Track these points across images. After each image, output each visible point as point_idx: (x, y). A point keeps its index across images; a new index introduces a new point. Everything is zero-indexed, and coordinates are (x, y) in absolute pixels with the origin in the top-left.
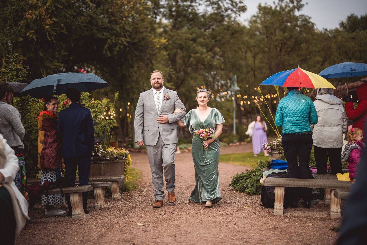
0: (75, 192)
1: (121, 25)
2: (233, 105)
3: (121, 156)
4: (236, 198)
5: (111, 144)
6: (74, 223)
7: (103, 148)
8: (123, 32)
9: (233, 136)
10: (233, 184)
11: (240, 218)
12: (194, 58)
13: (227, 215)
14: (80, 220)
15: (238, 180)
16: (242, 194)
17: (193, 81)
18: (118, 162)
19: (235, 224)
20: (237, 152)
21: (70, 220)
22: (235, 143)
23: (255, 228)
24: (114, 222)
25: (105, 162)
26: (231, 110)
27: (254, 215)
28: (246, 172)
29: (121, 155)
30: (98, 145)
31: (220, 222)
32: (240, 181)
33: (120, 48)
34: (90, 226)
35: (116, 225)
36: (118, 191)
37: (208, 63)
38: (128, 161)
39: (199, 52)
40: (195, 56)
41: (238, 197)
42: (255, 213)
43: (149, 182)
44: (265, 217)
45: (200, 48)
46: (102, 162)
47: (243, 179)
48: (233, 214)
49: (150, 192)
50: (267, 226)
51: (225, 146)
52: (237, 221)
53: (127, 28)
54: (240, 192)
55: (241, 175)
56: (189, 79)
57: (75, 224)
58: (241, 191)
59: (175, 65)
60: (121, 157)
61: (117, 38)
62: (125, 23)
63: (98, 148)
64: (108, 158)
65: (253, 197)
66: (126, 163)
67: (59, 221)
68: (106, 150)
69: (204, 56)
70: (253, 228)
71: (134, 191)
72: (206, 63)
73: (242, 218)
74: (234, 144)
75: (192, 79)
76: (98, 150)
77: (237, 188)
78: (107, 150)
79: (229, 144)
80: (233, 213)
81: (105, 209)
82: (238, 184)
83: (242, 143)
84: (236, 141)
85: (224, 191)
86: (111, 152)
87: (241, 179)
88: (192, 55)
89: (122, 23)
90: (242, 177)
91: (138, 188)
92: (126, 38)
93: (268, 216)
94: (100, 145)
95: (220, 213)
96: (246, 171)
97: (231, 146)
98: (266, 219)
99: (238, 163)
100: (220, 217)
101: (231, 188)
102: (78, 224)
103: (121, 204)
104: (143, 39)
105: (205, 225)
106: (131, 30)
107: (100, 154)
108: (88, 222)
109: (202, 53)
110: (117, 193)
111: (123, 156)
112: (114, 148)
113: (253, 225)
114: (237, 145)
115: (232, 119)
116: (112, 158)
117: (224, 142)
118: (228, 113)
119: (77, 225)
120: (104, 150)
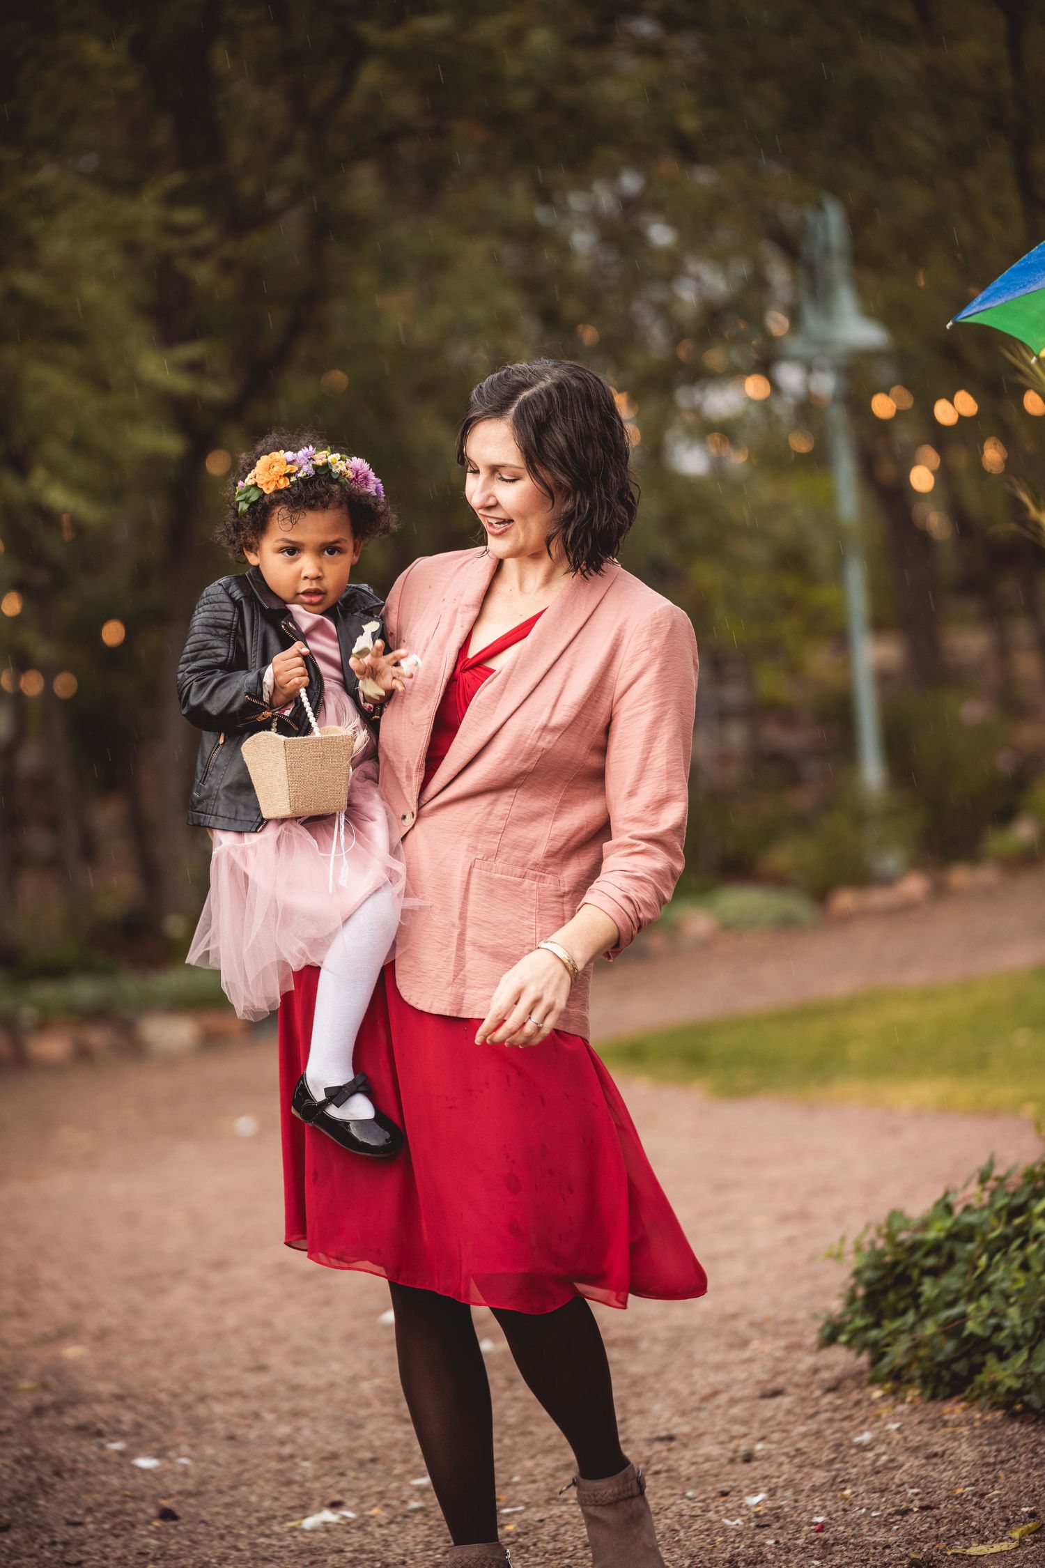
2: (830, 499)
4: (892, 1465)
9: (860, 819)
10: (859, 1322)
12: (398, 60)
15: (902, 1279)
16: (954, 1410)
20: (917, 976)
22: (887, 881)
26: (822, 553)
28: (973, 1193)
32: (928, 1288)
37: (545, 101)
40: (398, 38)
41: (914, 1450)
43: (33, 1369)
47: (951, 1260)
49: (46, 1470)
51: (786, 924)
54: (933, 1397)
55: (925, 1225)
56: (364, 278)
58: (938, 1380)
72: (521, 99)
74: (878, 898)
75: (390, 273)
77: (898, 1353)
79: (821, 895)
82: (910, 1317)
83: (960, 876)
84: (891, 861)
85: (775, 1392)
87: (931, 1261)
90: (936, 1248)
96: (974, 1188)
97: (846, 919)
99: (925, 1091)
101: (841, 1358)
114: (908, 907)
115: (841, 640)
117: (778, 881)
118: (790, 585)
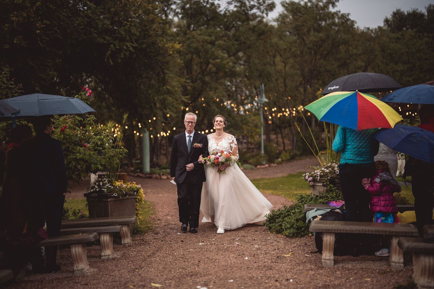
0: (78, 243)
1: (127, 27)
2: (260, 120)
3: (131, 191)
4: (273, 243)
5: (118, 177)
6: (77, 281)
7: (109, 182)
8: (129, 36)
9: (261, 157)
10: (268, 223)
11: (282, 272)
12: (213, 64)
13: (266, 268)
14: (84, 276)
15: (273, 218)
16: (280, 235)
17: (213, 92)
18: (128, 199)
19: (277, 281)
20: (267, 177)
21: (72, 277)
22: (264, 165)
23: (301, 286)
24: (127, 280)
25: (112, 199)
26: (259, 126)
27: (299, 268)
29: (132, 189)
30: (103, 178)
31: (257, 278)
32: (277, 220)
33: (125, 55)
34: (97, 286)
35: (129, 284)
36: (129, 234)
37: (230, 70)
38: (140, 197)
39: (219, 57)
40: (214, 62)
41: (275, 241)
42: (299, 265)
43: (164, 220)
44: (312, 270)
45: (220, 53)
46: (109, 200)
47: (280, 216)
48: (272, 266)
49: (167, 233)
50: (315, 283)
51: (252, 169)
52: (278, 276)
53: (134, 30)
54: (277, 234)
55: (277, 212)
56: (208, 89)
57: (78, 283)
58: (278, 231)
59: (191, 73)
60: (132, 193)
61: (122, 43)
62: (131, 25)
63: (103, 182)
64: (116, 195)
65: (293, 240)
66: (137, 200)
67: (58, 279)
68: (112, 185)
69: (225, 62)
70: (298, 286)
71: (147, 233)
72: (228, 70)
73: (284, 272)
74: (262, 167)
75: (211, 89)
76: (104, 185)
78: (114, 184)
79: (256, 166)
80: (272, 264)
81: (114, 259)
82: (274, 224)
83: (272, 165)
84: (264, 163)
85: (257, 231)
86: (119, 187)
87: (277, 217)
88: (211, 61)
89: (127, 25)
90: (278, 215)
91: (152, 229)
92: (133, 43)
93: (316, 269)
94: (106, 178)
95: (255, 265)
96: (283, 208)
97: (259, 169)
98: (313, 273)
100: (256, 271)
101: (265, 228)
102: (82, 283)
103: (133, 253)
104: (153, 43)
105: (240, 282)
106: (138, 34)
107: (105, 190)
108: (94, 280)
109: (223, 59)
110: (128, 237)
111: (134, 192)
112: (122, 182)
113: (299, 282)
114: (266, 167)
116: (121, 195)
117: (250, 164)
118: (255, 129)
119: (81, 285)
120: (110, 185)
